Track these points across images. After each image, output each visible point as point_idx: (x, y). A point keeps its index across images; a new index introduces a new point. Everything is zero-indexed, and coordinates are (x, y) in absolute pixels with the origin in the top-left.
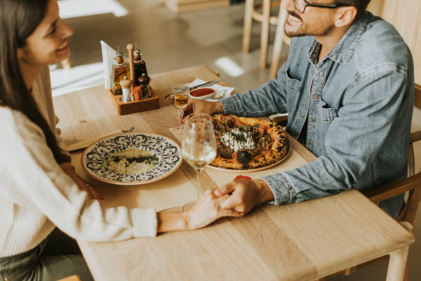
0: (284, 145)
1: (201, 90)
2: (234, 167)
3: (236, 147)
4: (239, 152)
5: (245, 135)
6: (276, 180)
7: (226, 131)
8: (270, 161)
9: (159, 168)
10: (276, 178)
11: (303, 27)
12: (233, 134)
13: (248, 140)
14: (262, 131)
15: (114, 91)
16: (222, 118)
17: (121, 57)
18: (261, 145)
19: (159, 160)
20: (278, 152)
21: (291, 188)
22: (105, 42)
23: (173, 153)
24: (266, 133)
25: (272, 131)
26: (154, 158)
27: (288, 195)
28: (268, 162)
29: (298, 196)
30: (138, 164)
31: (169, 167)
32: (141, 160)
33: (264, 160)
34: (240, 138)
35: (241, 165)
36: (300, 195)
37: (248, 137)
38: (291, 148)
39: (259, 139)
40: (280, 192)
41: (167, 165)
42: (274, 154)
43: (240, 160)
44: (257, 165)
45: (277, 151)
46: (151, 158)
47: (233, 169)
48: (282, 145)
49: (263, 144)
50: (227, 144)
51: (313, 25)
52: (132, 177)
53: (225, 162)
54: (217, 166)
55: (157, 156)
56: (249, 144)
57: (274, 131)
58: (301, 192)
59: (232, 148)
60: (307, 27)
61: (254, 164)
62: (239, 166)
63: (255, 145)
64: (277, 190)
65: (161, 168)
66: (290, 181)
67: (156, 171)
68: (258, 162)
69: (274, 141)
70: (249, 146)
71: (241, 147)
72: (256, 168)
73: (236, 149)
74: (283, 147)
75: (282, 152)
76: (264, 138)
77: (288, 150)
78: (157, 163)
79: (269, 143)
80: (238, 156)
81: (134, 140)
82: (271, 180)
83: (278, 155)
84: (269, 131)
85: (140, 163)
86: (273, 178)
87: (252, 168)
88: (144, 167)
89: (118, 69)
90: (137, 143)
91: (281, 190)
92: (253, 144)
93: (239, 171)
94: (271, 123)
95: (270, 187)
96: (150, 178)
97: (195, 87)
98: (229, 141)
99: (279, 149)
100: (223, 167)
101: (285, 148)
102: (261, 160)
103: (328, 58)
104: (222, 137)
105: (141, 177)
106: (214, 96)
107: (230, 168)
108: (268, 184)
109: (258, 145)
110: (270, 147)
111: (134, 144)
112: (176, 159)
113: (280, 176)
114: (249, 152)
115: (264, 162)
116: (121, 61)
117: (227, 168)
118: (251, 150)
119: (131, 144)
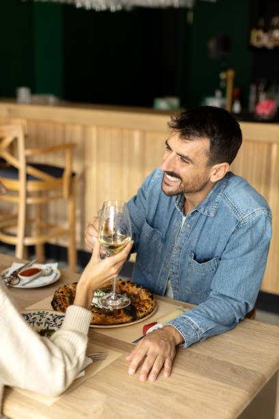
2: (124, 321)
6: (183, 324)
11: (182, 185)
21: (198, 330)
24: (121, 291)
27: (196, 337)
29: (204, 335)
40: (189, 335)
51: (192, 183)
54: (109, 325)
57: (130, 287)
58: (207, 332)
60: (186, 184)
61: (140, 315)
62: (129, 319)
64: (185, 334)
66: (194, 323)
68: (143, 312)
72: (142, 317)
79: (134, 297)
80: (125, 310)
82: (178, 324)
83: (153, 303)
84: (123, 288)
87: (140, 318)
91: (189, 333)
93: (131, 323)
94: (122, 282)
95: (180, 332)
99: (152, 297)
100: (115, 324)
102: (144, 309)
103: (196, 211)
108: (177, 329)
113: (185, 320)
115: (147, 311)
117: (119, 324)
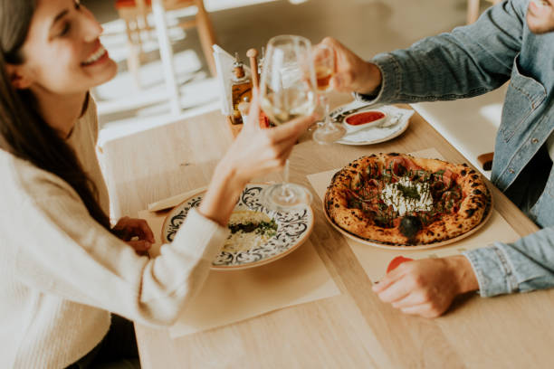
0: (480, 205)
1: (363, 114)
2: (394, 241)
3: (403, 207)
4: (407, 216)
5: (419, 189)
6: (487, 259)
7: (392, 181)
8: (454, 233)
9: (275, 242)
10: (486, 254)
12: (400, 187)
13: (423, 196)
14: (448, 181)
15: (233, 119)
16: (387, 160)
17: (241, 68)
18: (444, 204)
19: (278, 229)
20: (469, 217)
21: (510, 274)
22: (220, 46)
23: (299, 218)
24: (454, 183)
25: (464, 181)
26: (270, 225)
27: (503, 285)
28: (450, 234)
29: (521, 287)
30: (244, 235)
31: (288, 240)
32: (249, 228)
33: (444, 230)
34: (409, 194)
35: (406, 239)
36: (525, 286)
37: (422, 192)
38: (492, 210)
39: (442, 194)
40: (490, 279)
41: (287, 237)
42: (461, 220)
43: (403, 231)
44: (432, 238)
45: (465, 215)
46: (267, 225)
47: (393, 244)
48: (475, 206)
49: (447, 203)
50: (389, 203)
52: (231, 256)
53: (379, 233)
54: (368, 240)
55: (277, 222)
56: (424, 204)
57: (467, 183)
58: (528, 282)
59: (395, 209)
61: (426, 238)
62: (401, 239)
63: (434, 205)
64: (485, 275)
65: (276, 242)
66: (509, 261)
67: (269, 246)
68: (433, 234)
69: (465, 196)
70: (423, 205)
71: (410, 209)
72: (430, 243)
73: (402, 212)
74: (477, 209)
75: (474, 217)
76: (449, 193)
77: (486, 214)
78: (274, 234)
79: (455, 202)
80: (401, 225)
81: (245, 197)
82: (478, 256)
83: (466, 223)
84: (460, 181)
85: (248, 234)
86: (482, 255)
87: (423, 243)
88: (254, 239)
89: (239, 86)
90: (249, 200)
91: (491, 275)
92: (430, 202)
93: (403, 248)
94: (463, 168)
95: (474, 269)
96: (256, 260)
97: (355, 111)
98: (391, 198)
99: (471, 212)
100: (377, 241)
101: (481, 211)
102: (438, 230)
104: (383, 191)
105: (244, 256)
106: (383, 123)
107: (389, 243)
108: (472, 264)
109: (439, 204)
110: (456, 209)
111: (245, 202)
112: (302, 227)
113: (494, 253)
114: (423, 216)
115: (442, 235)
116: (242, 73)
117: (384, 243)
118: (427, 213)
119: (241, 201)
